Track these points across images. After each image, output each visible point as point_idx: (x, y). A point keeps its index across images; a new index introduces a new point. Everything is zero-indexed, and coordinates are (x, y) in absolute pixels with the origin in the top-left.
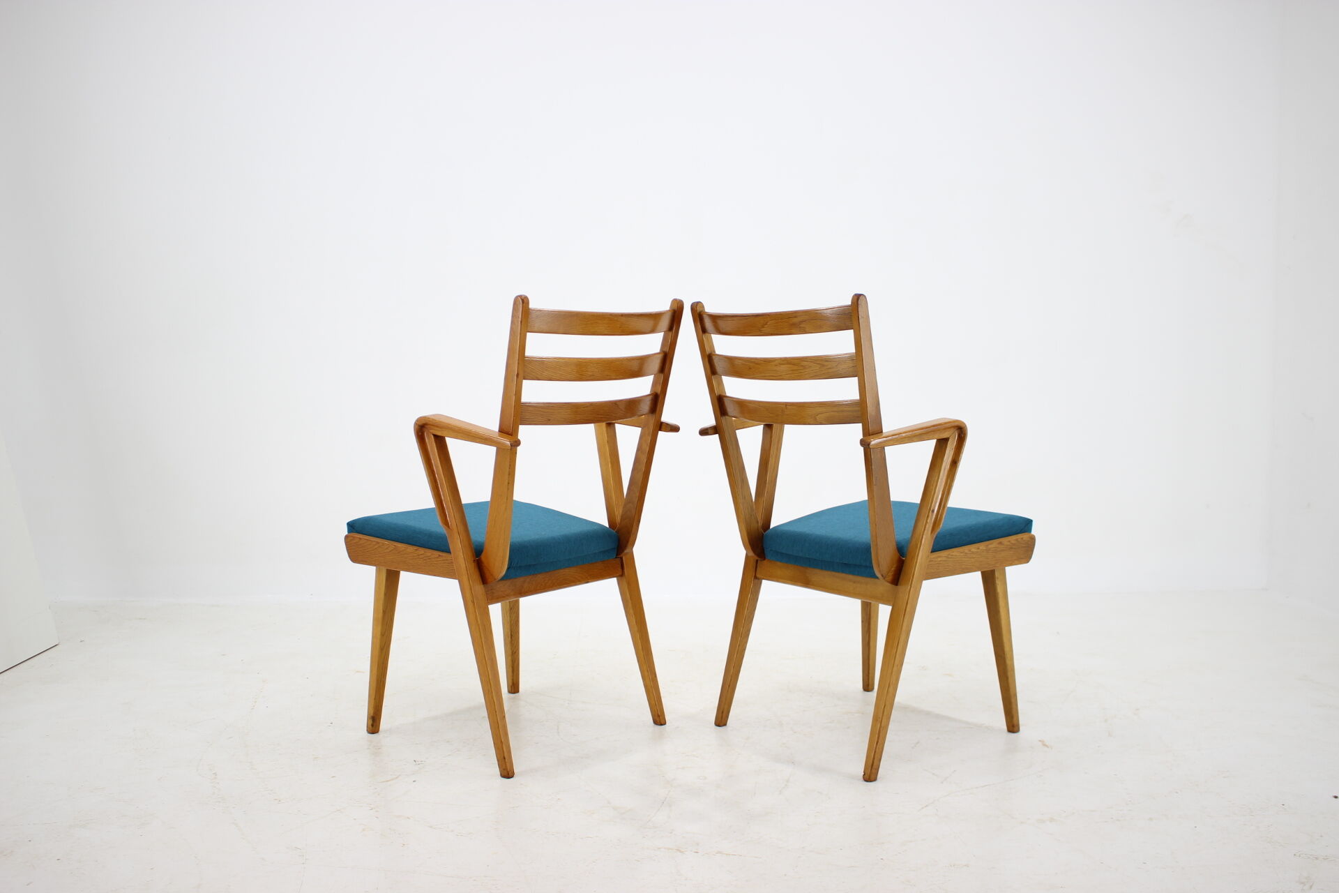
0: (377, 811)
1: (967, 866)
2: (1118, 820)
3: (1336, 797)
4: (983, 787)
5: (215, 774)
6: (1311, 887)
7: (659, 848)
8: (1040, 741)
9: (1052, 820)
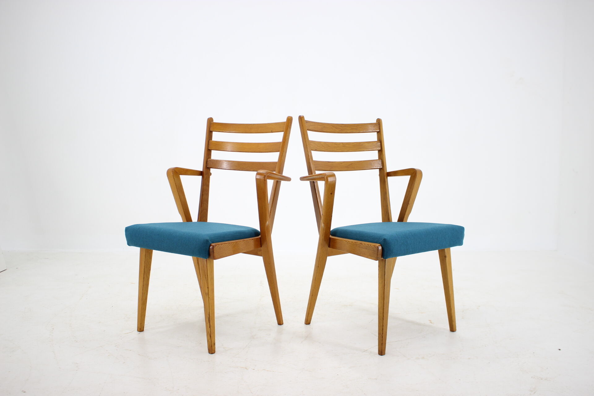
0: (118, 347)
1: (376, 379)
2: (454, 359)
3: (560, 350)
4: (396, 342)
5: (53, 329)
6: (535, 393)
7: (237, 367)
8: (429, 320)
9: (423, 358)
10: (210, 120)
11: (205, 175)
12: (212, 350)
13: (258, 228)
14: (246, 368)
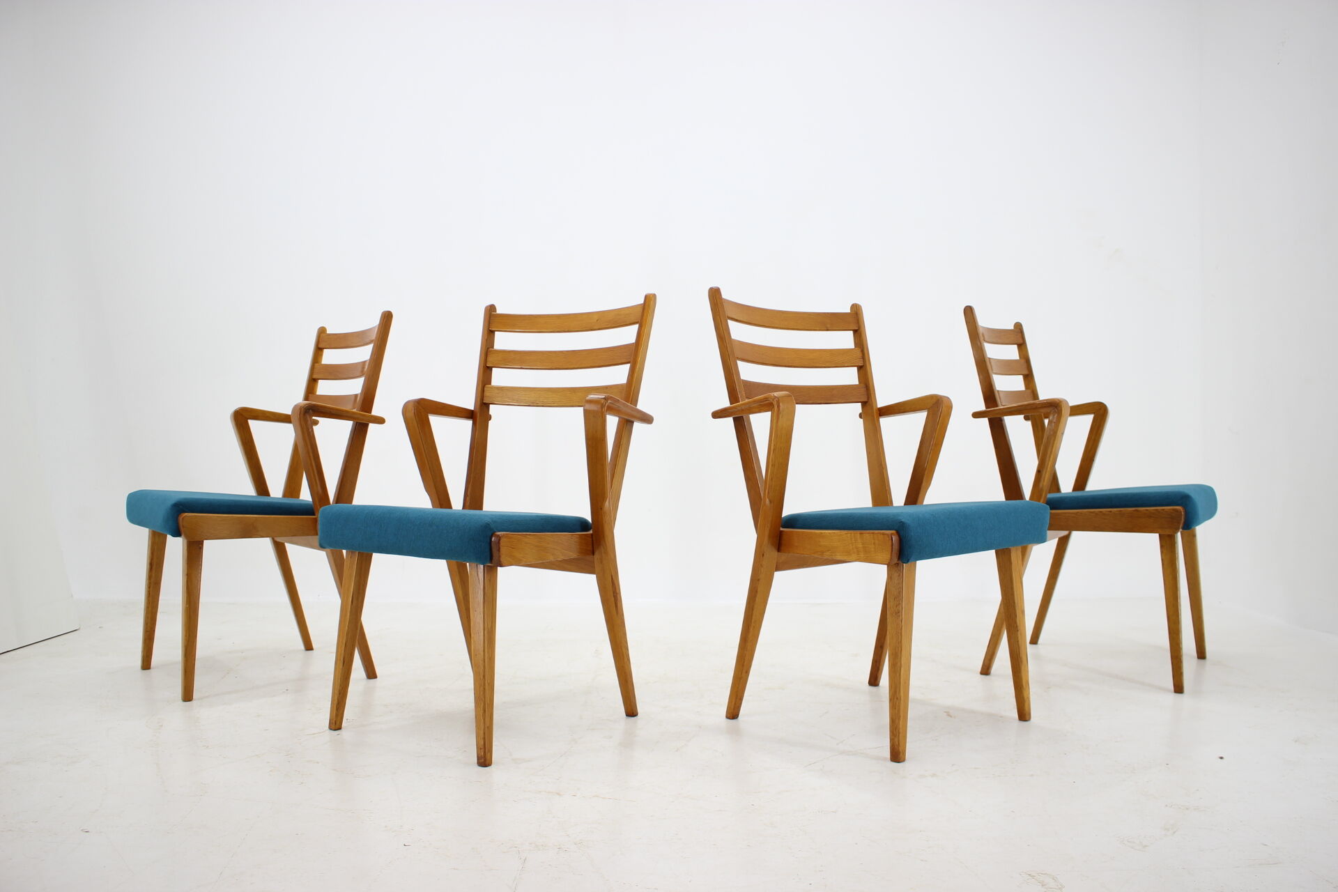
3: (1222, 758)
10: (491, 310)
11: (479, 417)
12: (484, 760)
13: (587, 515)
14: (558, 794)
